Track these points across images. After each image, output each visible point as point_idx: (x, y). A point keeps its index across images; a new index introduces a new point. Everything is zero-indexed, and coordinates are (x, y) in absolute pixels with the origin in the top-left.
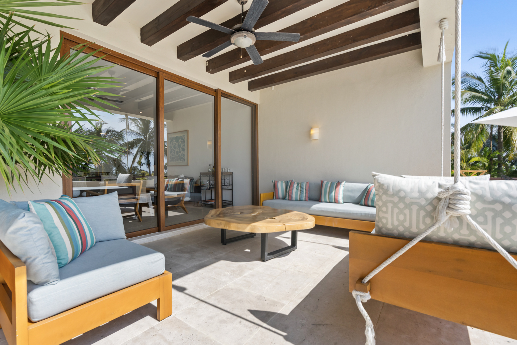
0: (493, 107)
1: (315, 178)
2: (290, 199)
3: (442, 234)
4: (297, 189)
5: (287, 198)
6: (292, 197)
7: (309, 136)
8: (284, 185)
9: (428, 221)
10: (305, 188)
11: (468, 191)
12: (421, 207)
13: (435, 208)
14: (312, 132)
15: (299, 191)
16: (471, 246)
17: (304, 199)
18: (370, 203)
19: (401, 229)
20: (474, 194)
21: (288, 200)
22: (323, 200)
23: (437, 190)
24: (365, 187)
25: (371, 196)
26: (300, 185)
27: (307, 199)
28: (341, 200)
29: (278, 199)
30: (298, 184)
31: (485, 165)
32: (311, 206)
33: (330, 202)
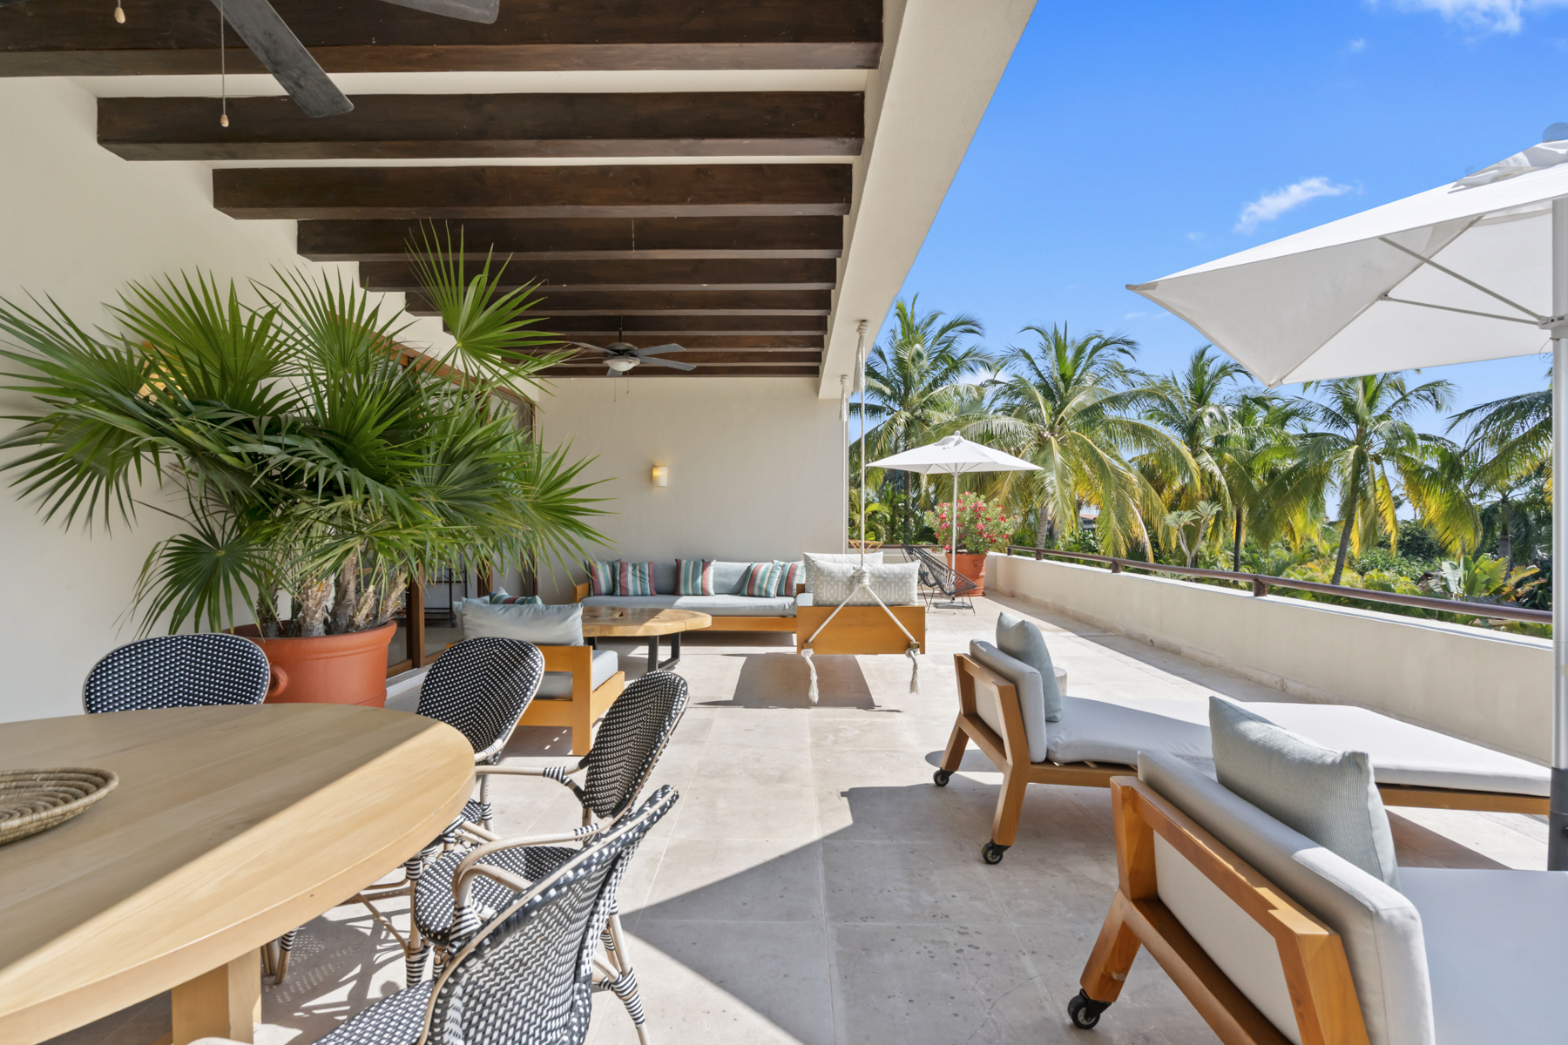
0: (897, 408)
1: (662, 553)
2: (625, 593)
3: (855, 600)
4: (634, 575)
5: (619, 592)
6: (627, 590)
7: (651, 479)
8: (608, 568)
9: (848, 592)
10: (647, 573)
11: (867, 571)
12: (844, 583)
13: (851, 583)
14: (656, 473)
15: (638, 578)
16: (869, 605)
17: (649, 593)
18: (756, 592)
19: (832, 600)
20: (870, 573)
21: (621, 595)
22: (682, 591)
23: (852, 571)
24: (745, 568)
25: (758, 582)
26: (638, 568)
27: (654, 593)
28: (711, 591)
29: (600, 594)
30: (634, 567)
31: (886, 518)
32: (674, 602)
33: (694, 595)
